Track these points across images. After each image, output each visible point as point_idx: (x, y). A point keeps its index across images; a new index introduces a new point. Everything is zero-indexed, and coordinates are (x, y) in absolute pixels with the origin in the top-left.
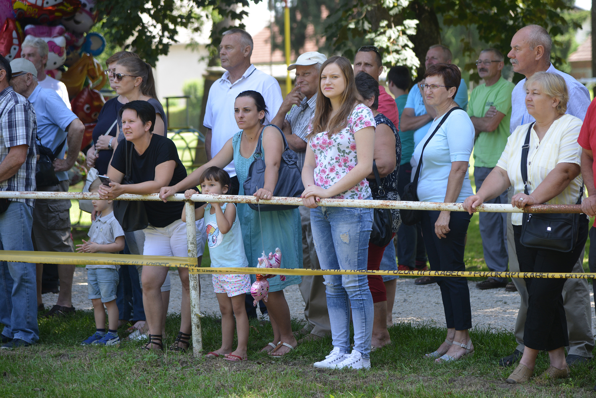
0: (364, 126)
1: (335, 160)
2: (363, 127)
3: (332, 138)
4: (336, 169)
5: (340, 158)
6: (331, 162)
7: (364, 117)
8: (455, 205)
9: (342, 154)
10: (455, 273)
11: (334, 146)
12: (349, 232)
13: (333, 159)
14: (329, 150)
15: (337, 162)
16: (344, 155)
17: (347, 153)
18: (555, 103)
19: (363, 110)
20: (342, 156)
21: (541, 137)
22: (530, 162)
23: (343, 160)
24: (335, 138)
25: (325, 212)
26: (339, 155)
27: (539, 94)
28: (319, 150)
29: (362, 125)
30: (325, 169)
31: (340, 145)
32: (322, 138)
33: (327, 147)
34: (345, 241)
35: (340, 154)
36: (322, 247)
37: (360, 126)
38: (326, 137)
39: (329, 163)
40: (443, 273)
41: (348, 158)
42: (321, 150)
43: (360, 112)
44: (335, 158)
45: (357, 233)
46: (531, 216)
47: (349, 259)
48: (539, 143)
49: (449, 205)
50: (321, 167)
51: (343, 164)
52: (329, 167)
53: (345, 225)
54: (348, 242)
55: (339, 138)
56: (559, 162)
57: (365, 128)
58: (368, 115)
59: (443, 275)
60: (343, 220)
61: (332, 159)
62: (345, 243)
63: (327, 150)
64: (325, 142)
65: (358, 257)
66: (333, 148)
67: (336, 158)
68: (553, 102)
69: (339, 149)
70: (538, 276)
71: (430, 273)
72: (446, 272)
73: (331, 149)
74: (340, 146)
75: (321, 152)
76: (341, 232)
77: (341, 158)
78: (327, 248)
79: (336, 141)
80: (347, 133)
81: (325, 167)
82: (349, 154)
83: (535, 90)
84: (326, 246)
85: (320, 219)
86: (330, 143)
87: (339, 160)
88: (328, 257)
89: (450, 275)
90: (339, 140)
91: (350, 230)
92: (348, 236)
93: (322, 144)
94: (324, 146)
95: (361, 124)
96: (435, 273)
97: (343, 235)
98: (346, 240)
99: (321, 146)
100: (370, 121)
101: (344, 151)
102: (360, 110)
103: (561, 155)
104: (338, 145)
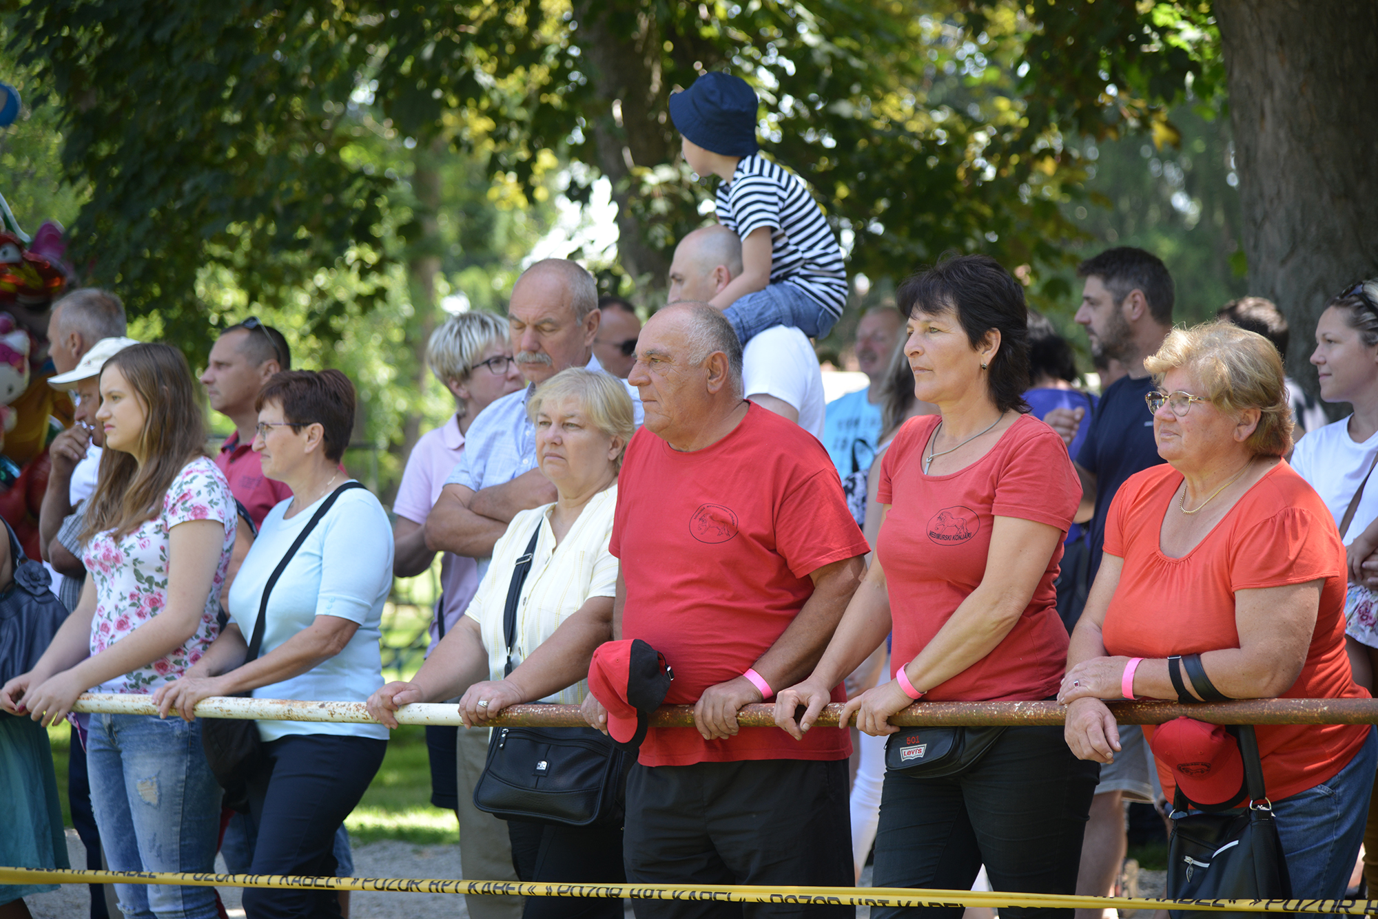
0: (188, 516)
1: (128, 601)
2: (186, 519)
3: (122, 546)
4: (130, 624)
5: (141, 596)
6: (121, 607)
7: (193, 493)
8: (322, 706)
9: (146, 586)
10: (322, 882)
11: (125, 565)
12: (158, 775)
13: (125, 598)
14: (117, 575)
15: (133, 605)
16: (151, 587)
17: (157, 584)
18: (614, 450)
19: (194, 478)
20: (146, 590)
21: (558, 535)
22: (525, 599)
23: (148, 602)
24: (127, 546)
25: (110, 727)
26: (138, 588)
27: (580, 427)
28: (99, 573)
29: (185, 514)
30: (109, 623)
31: (140, 562)
32: (104, 543)
33: (112, 567)
34: (148, 799)
35: (142, 586)
36: (104, 816)
37: (180, 513)
38: (110, 543)
39: (116, 607)
40: (297, 879)
41: (160, 595)
42: (103, 573)
43: (186, 483)
44: (128, 595)
45: (179, 781)
46: (507, 734)
47: (157, 844)
48: (554, 550)
49: (309, 708)
50: (101, 616)
51: (148, 609)
52: (115, 617)
53: (149, 761)
54: (155, 801)
55: (137, 547)
56: (590, 596)
57: (191, 521)
58: (204, 491)
59: (296, 886)
60: (144, 748)
61: (123, 598)
62: (149, 804)
63: (113, 576)
64: (109, 555)
65: (181, 839)
66: (124, 570)
67: (132, 596)
68: (611, 446)
69: (136, 572)
70: (499, 888)
71: (269, 880)
72: (303, 878)
73: (121, 573)
74: (139, 567)
75: (104, 579)
76: (138, 777)
77: (144, 596)
78: (115, 819)
79: (128, 555)
80: (156, 533)
81: (108, 617)
82: (162, 587)
83: (572, 416)
84: (112, 814)
85: (102, 746)
86: (117, 559)
87: (139, 599)
88: (118, 843)
89: (310, 885)
90: (136, 552)
91: (159, 772)
92: (155, 786)
93: (103, 561)
94: (107, 563)
95: (185, 509)
96: (281, 880)
97: (143, 783)
98: (151, 796)
99: (101, 564)
100: (208, 506)
101: (150, 580)
102: (188, 478)
103: (596, 580)
104: (134, 564)
